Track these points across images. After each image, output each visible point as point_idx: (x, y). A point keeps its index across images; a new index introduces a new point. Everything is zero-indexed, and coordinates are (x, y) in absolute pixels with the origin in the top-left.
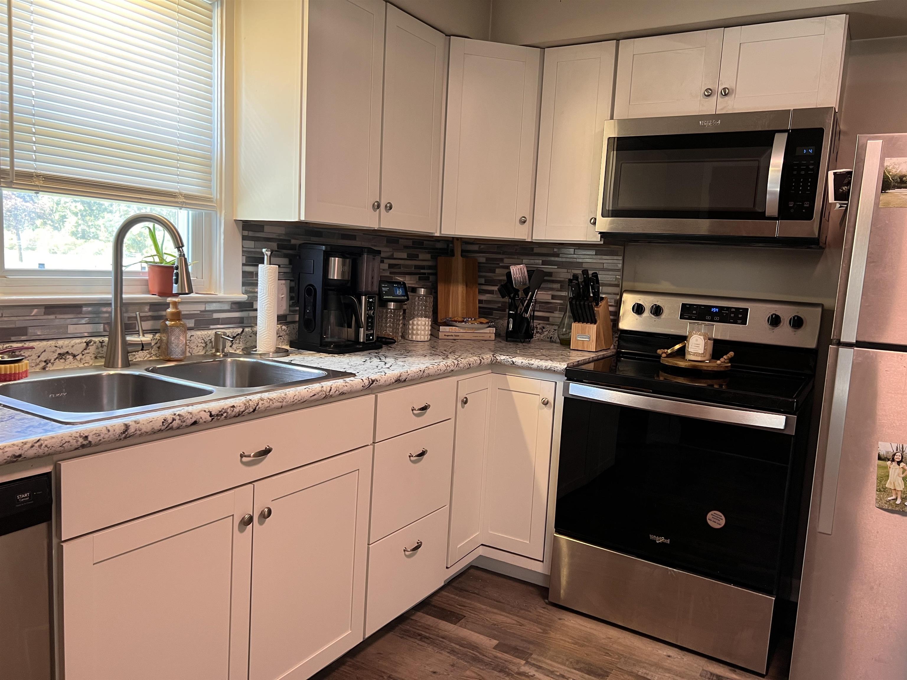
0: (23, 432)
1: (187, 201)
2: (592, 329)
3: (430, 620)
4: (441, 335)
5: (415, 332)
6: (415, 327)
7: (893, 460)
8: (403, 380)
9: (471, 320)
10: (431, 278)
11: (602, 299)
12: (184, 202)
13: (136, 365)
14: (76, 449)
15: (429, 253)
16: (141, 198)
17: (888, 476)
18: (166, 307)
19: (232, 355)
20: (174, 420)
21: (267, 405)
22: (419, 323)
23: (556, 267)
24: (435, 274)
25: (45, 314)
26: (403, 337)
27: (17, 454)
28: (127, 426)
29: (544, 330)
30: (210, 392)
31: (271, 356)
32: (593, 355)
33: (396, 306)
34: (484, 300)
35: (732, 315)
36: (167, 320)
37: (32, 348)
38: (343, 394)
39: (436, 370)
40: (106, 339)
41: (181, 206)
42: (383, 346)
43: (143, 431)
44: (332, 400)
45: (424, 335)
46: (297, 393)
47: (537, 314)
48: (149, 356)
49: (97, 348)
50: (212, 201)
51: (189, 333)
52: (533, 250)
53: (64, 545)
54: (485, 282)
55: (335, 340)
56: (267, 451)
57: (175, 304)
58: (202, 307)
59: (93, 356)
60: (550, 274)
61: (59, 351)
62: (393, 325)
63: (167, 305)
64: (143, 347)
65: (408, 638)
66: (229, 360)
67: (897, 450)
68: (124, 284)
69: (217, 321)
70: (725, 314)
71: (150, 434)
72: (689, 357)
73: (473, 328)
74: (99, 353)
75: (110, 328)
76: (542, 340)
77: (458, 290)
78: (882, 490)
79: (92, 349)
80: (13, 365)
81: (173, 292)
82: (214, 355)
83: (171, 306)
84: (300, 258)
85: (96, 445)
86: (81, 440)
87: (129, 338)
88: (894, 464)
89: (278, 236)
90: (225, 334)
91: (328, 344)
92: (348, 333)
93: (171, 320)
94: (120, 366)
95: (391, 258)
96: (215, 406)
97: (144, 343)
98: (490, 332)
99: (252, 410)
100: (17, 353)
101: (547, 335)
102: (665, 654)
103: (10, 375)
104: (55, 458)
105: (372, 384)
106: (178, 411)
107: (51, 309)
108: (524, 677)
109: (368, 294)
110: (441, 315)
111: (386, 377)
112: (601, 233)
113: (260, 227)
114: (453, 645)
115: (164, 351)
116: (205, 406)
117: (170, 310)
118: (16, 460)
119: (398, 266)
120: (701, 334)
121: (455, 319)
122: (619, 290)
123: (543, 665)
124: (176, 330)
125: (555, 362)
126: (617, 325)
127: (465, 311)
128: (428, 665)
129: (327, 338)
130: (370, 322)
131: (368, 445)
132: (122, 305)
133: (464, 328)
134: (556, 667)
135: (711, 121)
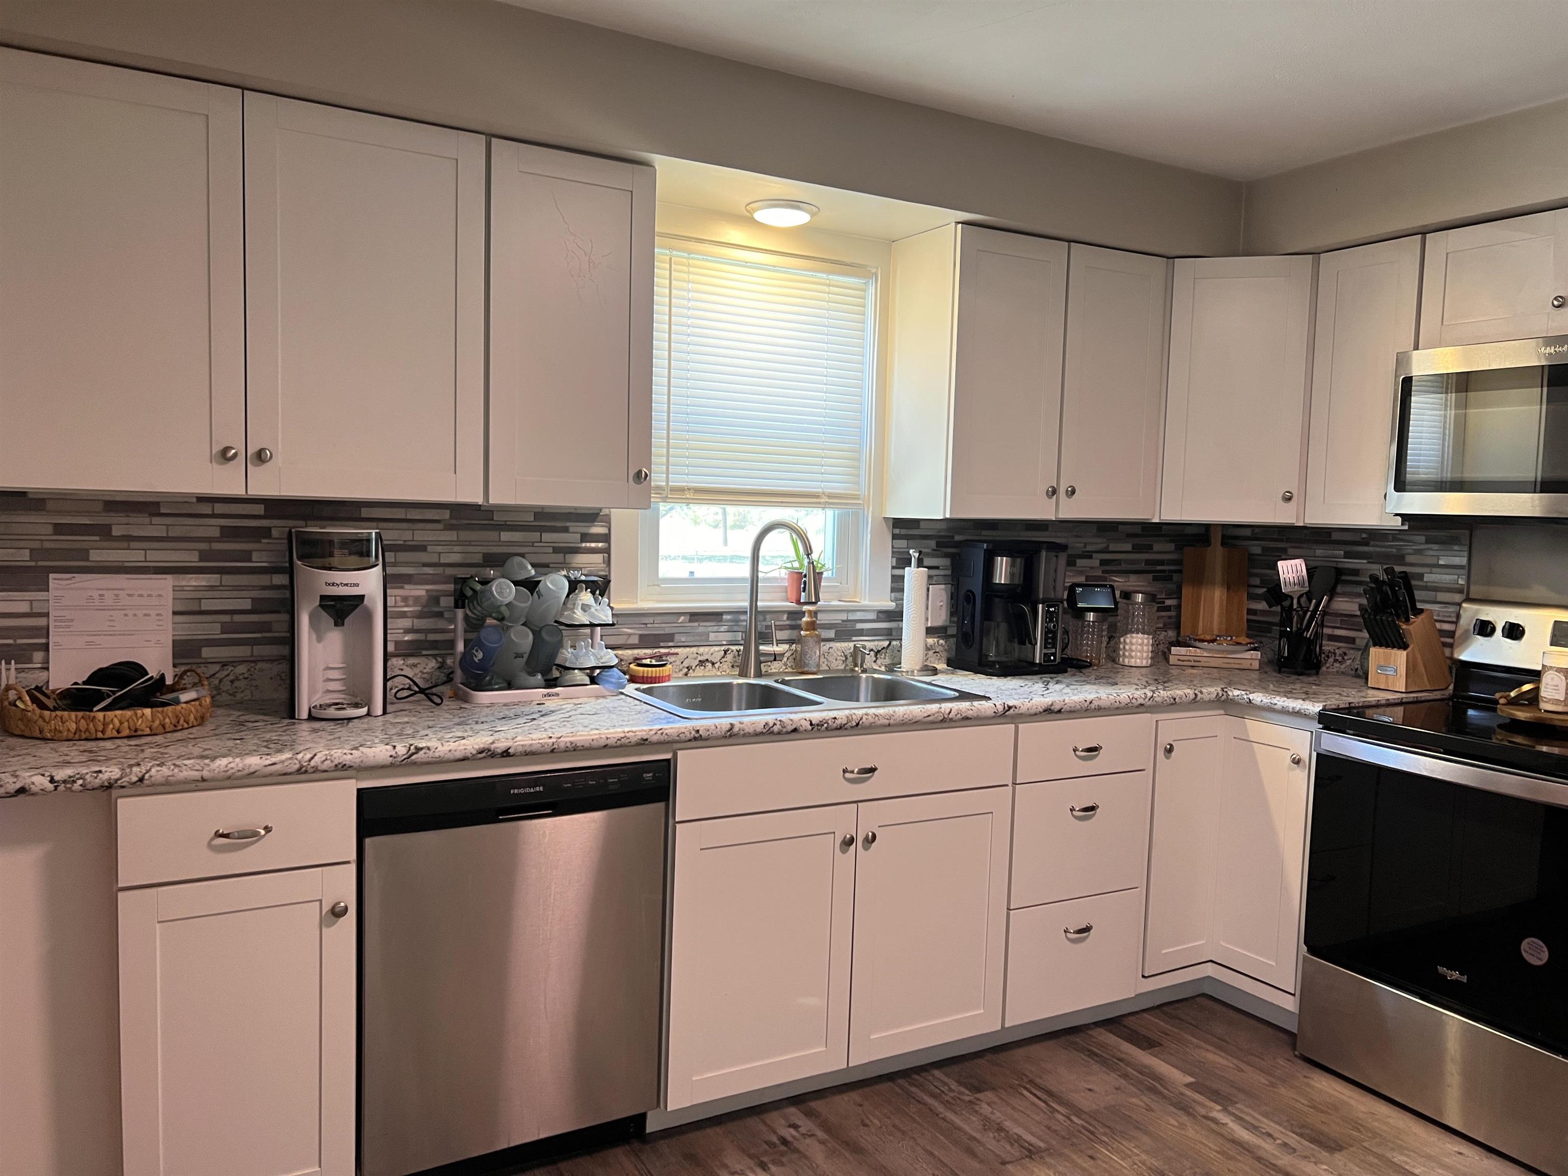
0: (652, 722)
1: (830, 500)
2: (1400, 656)
3: (1110, 1039)
4: (1172, 660)
5: (1127, 654)
6: (1127, 647)
8: (1056, 710)
9: (1232, 639)
10: (1176, 577)
11: (1422, 611)
13: (768, 675)
14: (690, 740)
15: (1170, 541)
16: (783, 502)
19: (875, 671)
20: (775, 724)
21: (871, 720)
22: (1134, 641)
23: (1365, 561)
24: (1180, 572)
25: (690, 621)
26: (1114, 661)
27: (645, 738)
28: (732, 725)
29: (1346, 658)
30: (821, 704)
31: (915, 674)
32: (1397, 696)
33: (1097, 617)
34: (1260, 611)
36: (803, 630)
37: (677, 654)
38: (965, 718)
39: (1113, 702)
40: (742, 648)
41: (825, 506)
42: (1069, 669)
43: (746, 731)
44: (954, 724)
45: (1141, 658)
46: (908, 712)
47: (1327, 631)
48: (784, 667)
49: (735, 657)
50: (859, 499)
51: (829, 645)
52: (1330, 537)
53: (678, 826)
54: (1261, 583)
55: (1004, 659)
56: (872, 770)
57: (815, 614)
58: (844, 617)
59: (730, 665)
60: (1356, 572)
61: (700, 658)
62: (1092, 643)
63: (803, 614)
64: (776, 657)
66: (864, 676)
68: (760, 591)
69: (861, 633)
71: (753, 736)
72: (1544, 706)
73: (1223, 651)
74: (736, 661)
75: (746, 635)
76: (1343, 673)
77: (1214, 595)
79: (729, 657)
80: (658, 669)
82: (853, 670)
83: (807, 614)
84: (961, 558)
85: (706, 739)
86: (693, 733)
87: (761, 647)
89: (938, 532)
90: (864, 647)
91: (992, 664)
92: (1017, 651)
93: (806, 630)
94: (751, 675)
95: (1106, 551)
96: (818, 717)
97: (778, 654)
98: (1252, 657)
99: (855, 724)
100: (663, 658)
101: (1351, 665)
103: (656, 678)
104: (674, 746)
105: (1009, 710)
106: (781, 717)
107: (695, 616)
108: (1209, 1123)
109: (1048, 603)
110: (1185, 630)
111: (1030, 705)
112: (1397, 515)
113: (914, 523)
114: (1129, 1069)
115: (799, 664)
116: (808, 716)
117: (806, 619)
118: (644, 743)
119: (1118, 562)
120: (1559, 670)
121: (1202, 637)
122: (1458, 598)
123: (1247, 1118)
124: (811, 642)
125: (1307, 702)
126: (1452, 653)
127: (1224, 626)
128: (1085, 1081)
129: (992, 655)
130: (1050, 638)
131: (1007, 785)
132: (756, 612)
133: (1210, 650)
134: (1265, 1124)
135: (1553, 348)
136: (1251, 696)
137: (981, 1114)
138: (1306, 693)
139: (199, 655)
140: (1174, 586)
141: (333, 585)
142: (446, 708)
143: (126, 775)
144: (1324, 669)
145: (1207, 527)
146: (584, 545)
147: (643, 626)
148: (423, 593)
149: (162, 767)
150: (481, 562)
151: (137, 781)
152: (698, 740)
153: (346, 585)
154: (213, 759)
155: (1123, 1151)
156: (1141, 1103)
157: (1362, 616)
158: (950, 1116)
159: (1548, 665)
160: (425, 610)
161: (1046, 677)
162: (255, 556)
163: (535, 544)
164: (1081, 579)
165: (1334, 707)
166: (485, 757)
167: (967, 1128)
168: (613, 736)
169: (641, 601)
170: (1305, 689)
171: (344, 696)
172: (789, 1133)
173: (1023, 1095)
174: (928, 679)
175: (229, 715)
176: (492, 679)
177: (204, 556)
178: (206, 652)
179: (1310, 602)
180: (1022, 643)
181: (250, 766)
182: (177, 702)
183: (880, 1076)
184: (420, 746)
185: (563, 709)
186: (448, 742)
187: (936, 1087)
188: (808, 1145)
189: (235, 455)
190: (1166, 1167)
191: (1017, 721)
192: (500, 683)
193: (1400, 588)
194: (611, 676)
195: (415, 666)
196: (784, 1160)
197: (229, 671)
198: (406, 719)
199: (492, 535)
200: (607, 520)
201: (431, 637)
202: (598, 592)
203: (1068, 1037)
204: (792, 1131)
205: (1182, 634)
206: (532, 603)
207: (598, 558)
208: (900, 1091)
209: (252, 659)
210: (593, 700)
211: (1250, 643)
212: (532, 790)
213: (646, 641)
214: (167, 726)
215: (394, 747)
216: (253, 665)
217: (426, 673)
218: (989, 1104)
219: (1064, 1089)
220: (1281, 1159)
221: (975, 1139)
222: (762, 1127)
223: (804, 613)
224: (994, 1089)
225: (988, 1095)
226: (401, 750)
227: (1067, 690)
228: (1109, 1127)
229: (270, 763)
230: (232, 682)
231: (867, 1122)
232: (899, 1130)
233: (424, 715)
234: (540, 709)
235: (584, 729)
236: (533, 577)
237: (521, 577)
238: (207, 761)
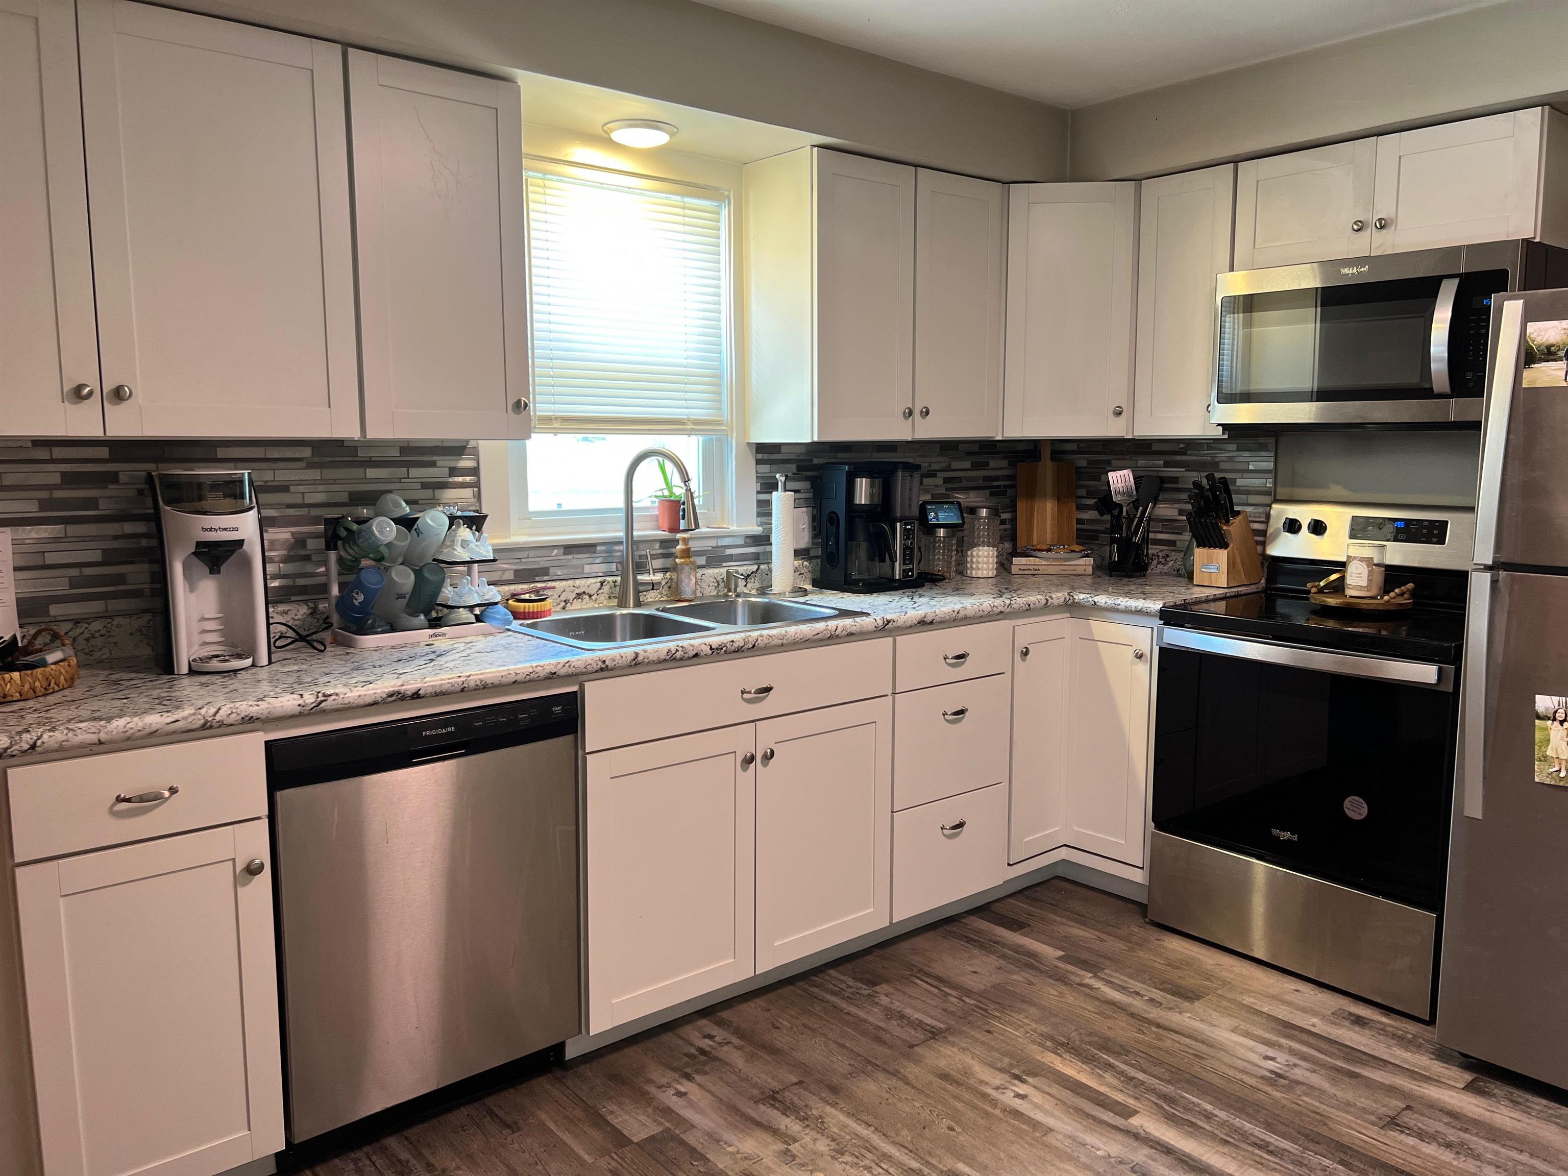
0: (556, 655)
1: (696, 427)
2: (1221, 556)
3: (984, 925)
4: (1014, 569)
5: (974, 566)
6: (974, 560)
7: (1554, 719)
8: (928, 622)
9: (1064, 547)
10: (1009, 492)
11: (1238, 513)
12: (693, 429)
13: (647, 604)
14: (597, 671)
15: (1005, 458)
16: (649, 430)
17: (1549, 740)
18: (676, 543)
19: (746, 595)
20: (677, 651)
21: (766, 641)
22: (980, 553)
23: (1184, 470)
24: (1014, 487)
25: (564, 554)
26: (961, 573)
27: (553, 672)
28: (637, 654)
29: (1168, 559)
30: (713, 629)
31: (786, 596)
32: (1221, 591)
33: (947, 533)
35: (1425, 531)
36: (677, 557)
37: (554, 588)
38: (851, 634)
39: (977, 611)
40: (619, 579)
41: (690, 432)
42: (927, 583)
43: (650, 659)
44: (838, 640)
45: (987, 569)
47: (1151, 536)
48: (659, 596)
49: (611, 588)
50: (722, 425)
51: (700, 572)
53: (588, 756)
54: (1091, 494)
55: (866, 577)
56: (768, 690)
57: (686, 541)
58: (713, 543)
59: (607, 596)
60: (1175, 480)
61: (577, 591)
62: (944, 558)
64: (653, 586)
65: (952, 938)
66: (740, 600)
67: (1559, 706)
68: (634, 521)
69: (730, 558)
70: (1413, 530)
71: (656, 663)
72: (1349, 592)
73: (1060, 559)
74: (612, 593)
75: (622, 567)
76: (1166, 573)
77: (1046, 508)
78: (1543, 759)
79: (606, 588)
80: (539, 603)
81: (681, 528)
82: (726, 596)
83: (680, 542)
84: (821, 480)
85: (612, 669)
86: (600, 663)
87: (639, 577)
88: (1556, 724)
89: (798, 456)
90: (737, 572)
91: (856, 582)
92: (881, 569)
93: (681, 558)
94: (631, 606)
95: (948, 469)
96: (715, 641)
97: (655, 583)
98: (1086, 564)
99: (751, 646)
100: (541, 593)
101: (1173, 566)
102: (1293, 988)
103: (537, 612)
104: (581, 678)
105: (887, 624)
106: (680, 643)
107: (570, 549)
108: (1084, 989)
109: (905, 520)
110: (1021, 543)
111: (905, 617)
112: (1219, 425)
113: (775, 448)
114: (1006, 950)
115: (675, 591)
116: (707, 640)
117: (680, 547)
118: (552, 677)
119: (958, 480)
120: (1362, 560)
121: (1038, 547)
122: (1266, 499)
123: (1115, 981)
124: (687, 568)
125: (1148, 601)
126: (1264, 550)
127: (1056, 536)
128: (968, 965)
129: (855, 575)
130: (908, 555)
131: (886, 695)
132: (633, 543)
133: (1047, 559)
134: (1131, 984)
135: (1355, 268)
136: (1096, 599)
137: (881, 1005)
138: (1144, 593)
139: (47, 613)
140: (1008, 501)
141: (211, 530)
142: (332, 654)
143: (16, 743)
144: (1149, 571)
145: (1036, 444)
146: (451, 480)
147: (518, 561)
148: (288, 536)
149: (54, 731)
150: (347, 501)
151: (29, 749)
152: (605, 670)
153: (225, 529)
154: (109, 719)
155: (1015, 1023)
156: (1022, 979)
157: (1188, 519)
158: (853, 1010)
159: (1353, 555)
160: (291, 554)
161: (909, 592)
162: (102, 504)
163: (402, 481)
164: (928, 497)
165: (1172, 604)
166: (395, 700)
167: (870, 1019)
168: (523, 671)
169: (514, 535)
170: (1140, 590)
171: (224, 648)
172: (706, 1044)
173: (915, 983)
174: (802, 599)
175: (96, 675)
176: (374, 622)
177: (44, 505)
178: (55, 610)
179: (1137, 510)
180: (882, 560)
181: (151, 724)
182: (44, 664)
183: (780, 981)
184: (328, 692)
185: (456, 649)
186: (356, 687)
187: (835, 986)
188: (726, 1052)
189: (91, 393)
190: (1055, 1032)
191: (893, 634)
192: (383, 626)
193: (1221, 493)
194: (498, 613)
195: (286, 613)
196: (707, 1068)
197: (83, 629)
198: (296, 668)
199: (357, 472)
200: (475, 453)
201: (301, 582)
202: (474, 528)
203: (945, 927)
204: (707, 1041)
205: (1018, 545)
206: (410, 543)
207: (468, 493)
208: (802, 993)
209: (106, 614)
210: (480, 638)
211: (1084, 550)
212: (444, 731)
213: (522, 576)
214: (38, 690)
215: (302, 695)
216: (110, 620)
217: (298, 620)
218: (887, 995)
219: (952, 975)
220: (1150, 1013)
221: (882, 1028)
222: (680, 1042)
223: (678, 541)
224: (888, 981)
225: (883, 988)
226: (309, 698)
227: (933, 603)
228: (998, 1003)
229: (173, 720)
230: (87, 640)
231: (777, 1024)
232: (810, 1028)
233: (313, 662)
234: (433, 650)
235: (490, 666)
236: (407, 515)
237: (397, 515)
238: (102, 723)
